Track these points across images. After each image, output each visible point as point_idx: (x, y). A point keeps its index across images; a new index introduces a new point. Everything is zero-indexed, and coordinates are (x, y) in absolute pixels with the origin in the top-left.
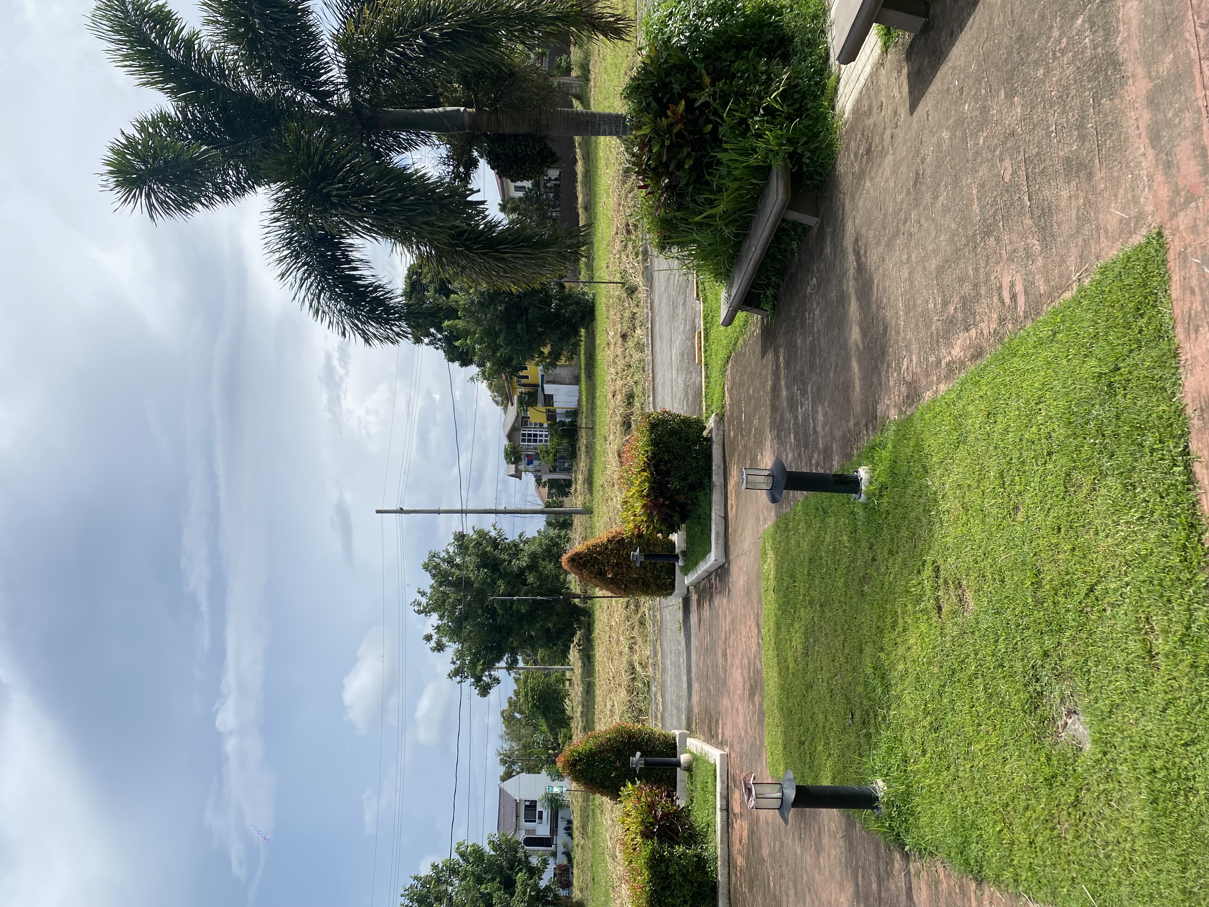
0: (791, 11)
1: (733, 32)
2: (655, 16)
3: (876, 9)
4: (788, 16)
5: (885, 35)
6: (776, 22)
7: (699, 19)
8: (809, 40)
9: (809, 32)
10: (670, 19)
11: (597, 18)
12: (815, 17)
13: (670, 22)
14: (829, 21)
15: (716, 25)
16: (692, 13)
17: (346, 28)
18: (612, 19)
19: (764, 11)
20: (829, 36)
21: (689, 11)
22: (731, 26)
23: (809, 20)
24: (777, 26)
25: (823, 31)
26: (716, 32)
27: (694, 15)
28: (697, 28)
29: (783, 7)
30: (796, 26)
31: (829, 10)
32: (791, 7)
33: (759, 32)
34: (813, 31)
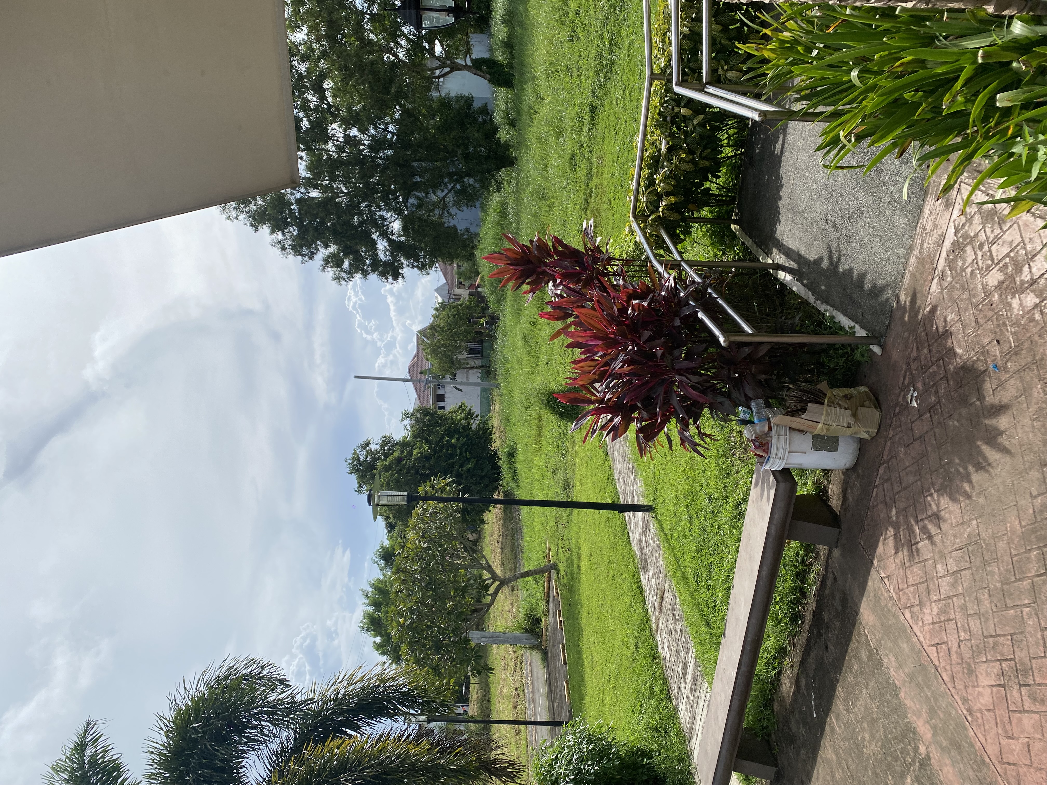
0: (660, 754)
1: (611, 773)
2: (543, 760)
3: (731, 761)
4: (657, 759)
5: (745, 780)
6: (648, 764)
7: (581, 762)
8: (679, 780)
9: (678, 773)
10: (556, 763)
11: (493, 763)
12: (681, 760)
13: (557, 766)
14: (693, 764)
15: (596, 768)
16: (575, 758)
17: (271, 777)
18: (506, 765)
19: (636, 754)
20: (696, 777)
21: (572, 756)
22: (609, 768)
23: (676, 763)
24: (650, 769)
25: (690, 773)
26: (596, 774)
27: (577, 759)
28: (580, 770)
29: (652, 751)
30: (666, 768)
31: (692, 754)
32: (659, 751)
33: (634, 773)
34: (681, 772)
